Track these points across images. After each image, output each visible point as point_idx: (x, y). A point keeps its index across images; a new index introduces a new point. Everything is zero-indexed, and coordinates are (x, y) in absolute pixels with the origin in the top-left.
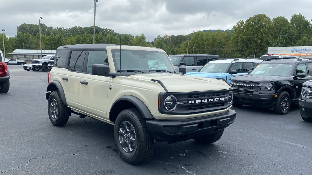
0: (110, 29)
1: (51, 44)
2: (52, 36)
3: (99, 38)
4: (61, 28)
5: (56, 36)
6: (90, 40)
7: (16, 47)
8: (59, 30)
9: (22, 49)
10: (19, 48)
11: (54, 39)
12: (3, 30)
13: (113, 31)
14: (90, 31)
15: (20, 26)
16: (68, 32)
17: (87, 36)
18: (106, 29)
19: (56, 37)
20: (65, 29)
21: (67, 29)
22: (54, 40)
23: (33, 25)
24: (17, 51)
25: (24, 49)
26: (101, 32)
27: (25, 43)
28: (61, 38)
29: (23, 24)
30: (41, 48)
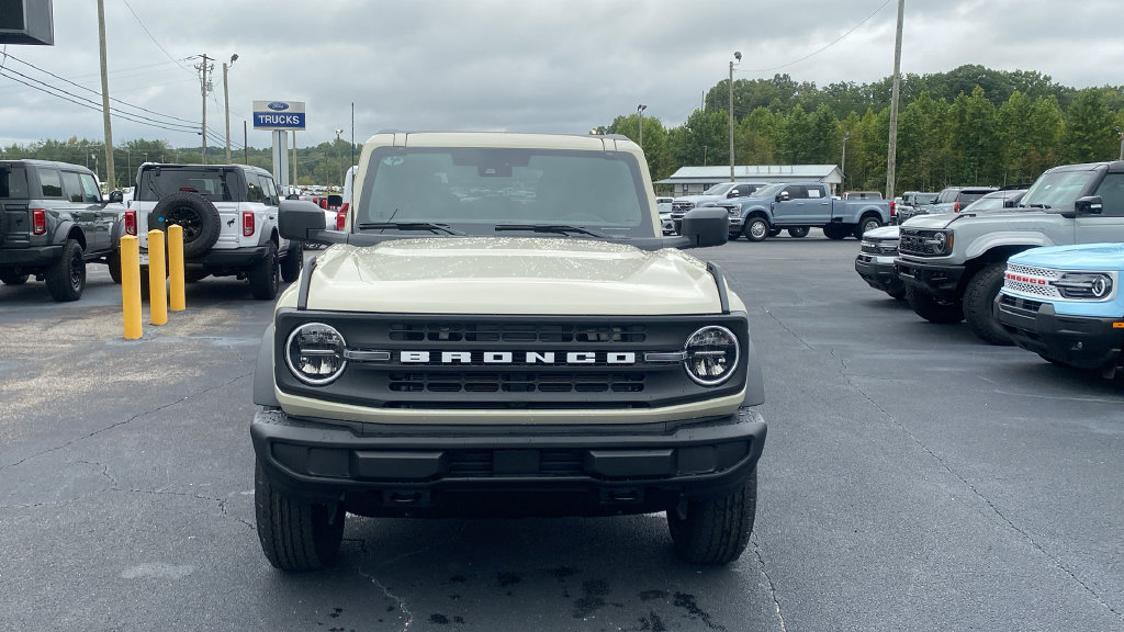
0: (1034, 73)
1: (794, 145)
2: (798, 116)
3: (970, 110)
4: (844, 85)
5: (812, 114)
6: (936, 122)
7: (685, 158)
8: (837, 91)
9: (700, 164)
10: (692, 163)
11: (805, 125)
12: (640, 107)
13: (1047, 79)
14: (951, 86)
15: (712, 91)
16: (868, 98)
17: (923, 107)
18: (1017, 74)
19: (811, 118)
20: (858, 89)
21: (865, 86)
22: (804, 128)
23: (753, 82)
24: (685, 172)
25: (709, 164)
26: (978, 89)
27: (713, 145)
28: (827, 119)
29: (721, 83)
30: (732, 160)
